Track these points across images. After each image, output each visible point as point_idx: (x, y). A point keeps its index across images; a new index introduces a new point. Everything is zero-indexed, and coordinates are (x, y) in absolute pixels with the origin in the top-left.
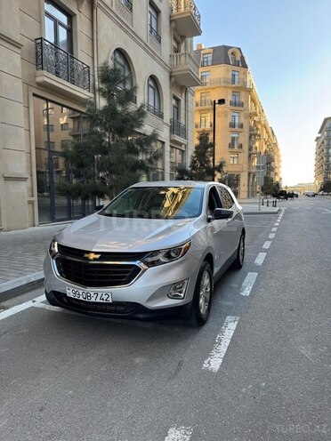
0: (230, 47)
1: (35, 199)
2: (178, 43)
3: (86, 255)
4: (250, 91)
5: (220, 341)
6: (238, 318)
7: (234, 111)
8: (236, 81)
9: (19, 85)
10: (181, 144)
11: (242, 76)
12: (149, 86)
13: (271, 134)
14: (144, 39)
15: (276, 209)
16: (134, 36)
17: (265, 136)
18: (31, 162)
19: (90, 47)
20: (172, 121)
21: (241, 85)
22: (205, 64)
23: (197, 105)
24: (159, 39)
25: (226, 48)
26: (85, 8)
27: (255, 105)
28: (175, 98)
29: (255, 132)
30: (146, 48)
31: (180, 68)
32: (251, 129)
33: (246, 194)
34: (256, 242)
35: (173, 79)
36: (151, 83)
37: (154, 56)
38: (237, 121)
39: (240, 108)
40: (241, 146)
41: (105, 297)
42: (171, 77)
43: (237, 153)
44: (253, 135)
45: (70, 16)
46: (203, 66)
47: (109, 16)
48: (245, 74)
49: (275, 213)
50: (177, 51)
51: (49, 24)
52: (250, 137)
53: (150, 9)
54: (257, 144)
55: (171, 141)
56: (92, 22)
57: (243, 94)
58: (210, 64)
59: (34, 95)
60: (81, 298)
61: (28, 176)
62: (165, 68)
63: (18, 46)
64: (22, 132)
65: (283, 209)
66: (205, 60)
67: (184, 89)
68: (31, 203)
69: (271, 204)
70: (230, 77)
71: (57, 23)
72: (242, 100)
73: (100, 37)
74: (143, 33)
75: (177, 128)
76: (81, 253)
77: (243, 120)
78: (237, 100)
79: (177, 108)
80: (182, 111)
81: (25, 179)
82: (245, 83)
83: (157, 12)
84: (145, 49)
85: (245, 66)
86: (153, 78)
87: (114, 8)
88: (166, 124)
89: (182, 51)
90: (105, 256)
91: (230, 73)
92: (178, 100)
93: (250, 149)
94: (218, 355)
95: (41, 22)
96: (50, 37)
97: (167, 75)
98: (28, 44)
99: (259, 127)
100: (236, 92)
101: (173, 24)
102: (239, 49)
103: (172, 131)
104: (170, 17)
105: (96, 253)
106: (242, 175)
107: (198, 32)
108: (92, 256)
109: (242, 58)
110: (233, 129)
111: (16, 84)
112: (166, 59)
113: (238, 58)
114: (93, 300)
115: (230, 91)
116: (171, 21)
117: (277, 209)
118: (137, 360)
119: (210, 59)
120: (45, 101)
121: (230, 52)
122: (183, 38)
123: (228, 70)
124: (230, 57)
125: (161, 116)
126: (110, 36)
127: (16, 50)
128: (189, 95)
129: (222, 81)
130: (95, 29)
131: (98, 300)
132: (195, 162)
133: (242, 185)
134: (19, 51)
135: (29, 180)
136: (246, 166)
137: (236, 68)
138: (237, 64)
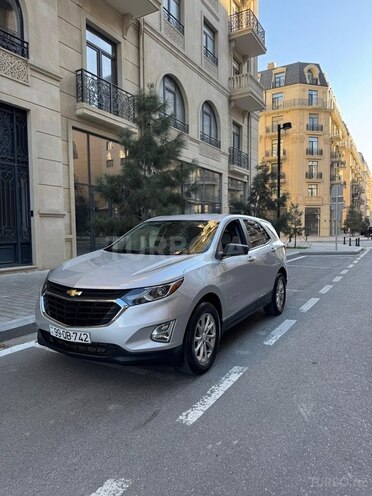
0: (308, 64)
1: (74, 236)
2: (240, 64)
3: (68, 292)
4: (330, 112)
5: (212, 392)
6: (246, 369)
7: (311, 136)
8: (314, 101)
9: (57, 119)
10: (242, 175)
11: (320, 96)
12: (204, 112)
13: (359, 160)
14: (198, 62)
15: (358, 249)
16: (186, 60)
17: (351, 163)
18: (70, 198)
19: (136, 75)
20: (232, 150)
21: (320, 105)
22: (278, 85)
23: (267, 131)
24: (216, 61)
25: (302, 66)
26: (131, 34)
27: (338, 129)
28: (235, 124)
29: (338, 159)
30: (200, 72)
31: (241, 91)
32: (332, 156)
33: (328, 231)
34: (313, 287)
35: (233, 104)
36: (206, 109)
37: (209, 80)
38: (315, 147)
39: (319, 133)
40: (320, 176)
41: (84, 337)
42: (230, 101)
43: (316, 184)
44: (336, 163)
45: (115, 44)
46: (275, 87)
47: (157, 41)
48: (324, 93)
49: (355, 253)
50: (238, 72)
51: (91, 54)
52: (332, 166)
53: (205, 29)
54: (341, 173)
55: (230, 172)
56: (139, 48)
57: (322, 116)
58: (282, 84)
59: (74, 128)
60: (62, 338)
61: (66, 213)
62: (223, 93)
63: (56, 78)
64: (60, 167)
65: (368, 249)
66: (277, 80)
67: (246, 114)
68: (69, 240)
69: (354, 243)
70: (307, 97)
71: (100, 52)
72: (322, 123)
73: (147, 64)
74: (197, 56)
75: (237, 157)
76: (64, 289)
77: (322, 146)
78: (315, 123)
79: (238, 136)
80: (244, 139)
81: (62, 216)
82: (324, 104)
83: (214, 32)
84: (199, 74)
85: (324, 84)
86: (208, 104)
87: (163, 33)
88: (224, 154)
89: (245, 72)
90: (87, 293)
91: (307, 93)
92: (239, 127)
93: (332, 178)
94: (202, 407)
95: (82, 53)
96: (91, 67)
97: (226, 99)
98: (68, 76)
99: (344, 153)
100: (313, 114)
101: (233, 44)
102: (318, 65)
103: (232, 160)
104: (229, 36)
105: (78, 290)
106: (322, 208)
107: (262, 51)
108: (74, 293)
109: (321, 75)
110: (311, 156)
111: (54, 118)
112: (224, 82)
113: (316, 76)
114: (72, 340)
115: (306, 114)
116: (230, 41)
117: (360, 248)
118: (111, 407)
119: (283, 78)
120: (86, 135)
121: (306, 69)
122: (245, 58)
123: (304, 90)
124: (307, 74)
125: (218, 145)
126: (158, 62)
127: (55, 83)
128: (253, 120)
129: (297, 102)
130: (141, 56)
131: (77, 341)
132: (254, 194)
133: (322, 221)
134: (58, 84)
135: (67, 217)
136: (327, 199)
137: (314, 88)
138: (314, 82)
